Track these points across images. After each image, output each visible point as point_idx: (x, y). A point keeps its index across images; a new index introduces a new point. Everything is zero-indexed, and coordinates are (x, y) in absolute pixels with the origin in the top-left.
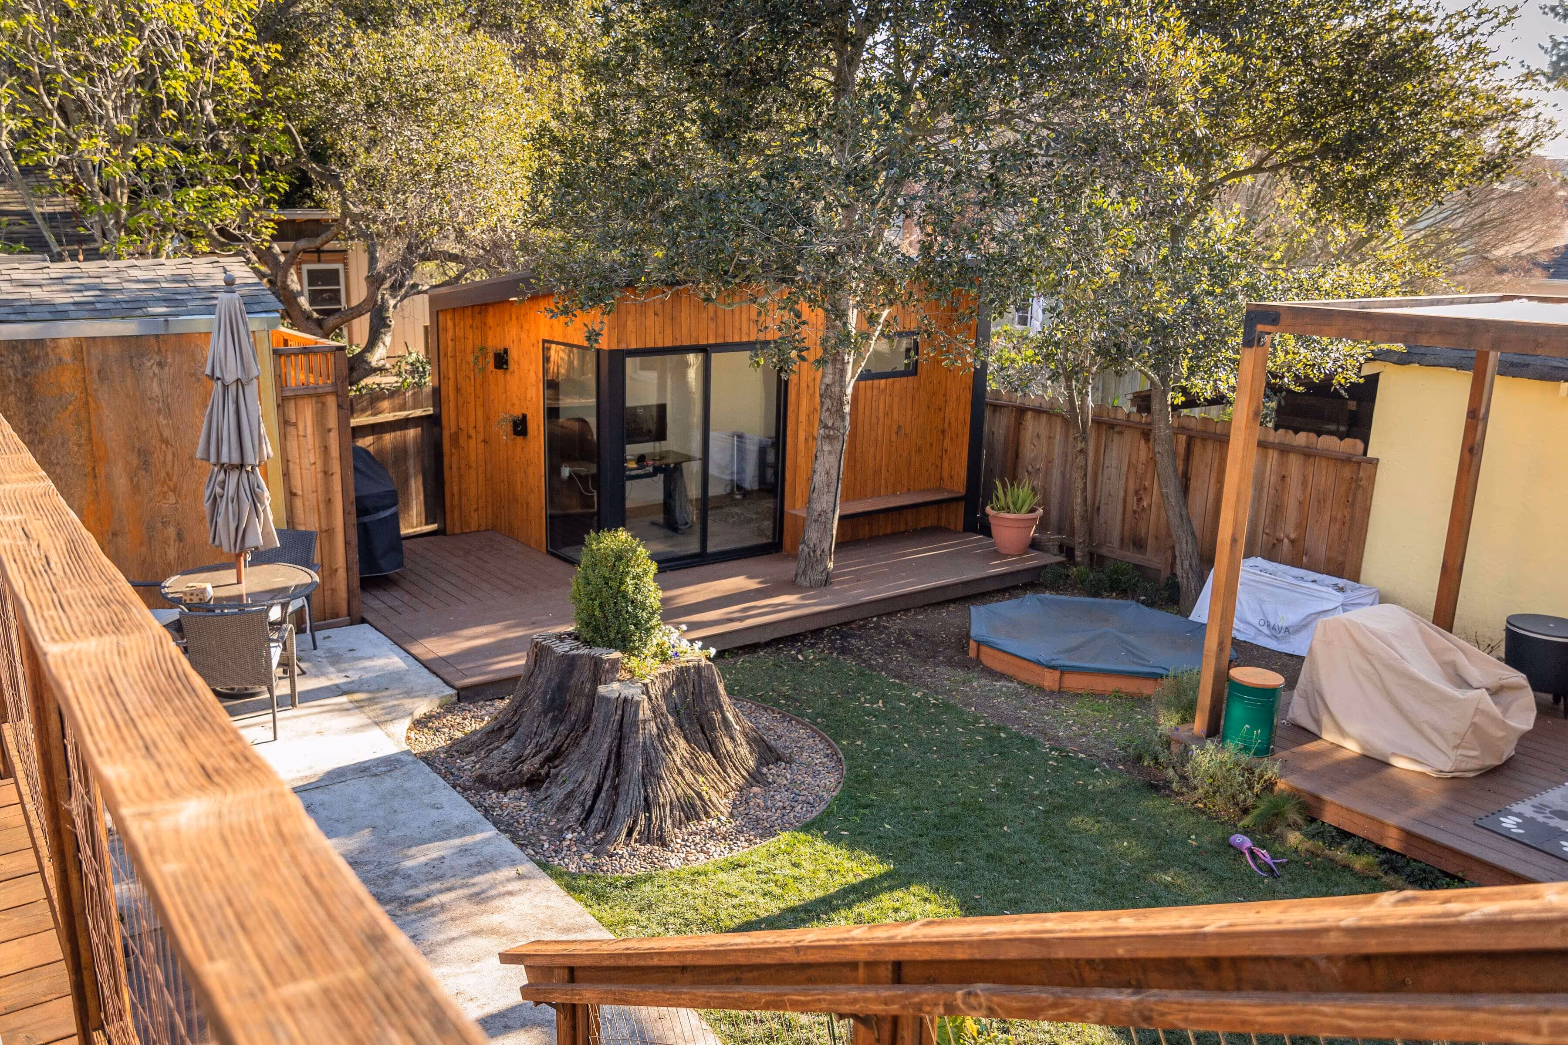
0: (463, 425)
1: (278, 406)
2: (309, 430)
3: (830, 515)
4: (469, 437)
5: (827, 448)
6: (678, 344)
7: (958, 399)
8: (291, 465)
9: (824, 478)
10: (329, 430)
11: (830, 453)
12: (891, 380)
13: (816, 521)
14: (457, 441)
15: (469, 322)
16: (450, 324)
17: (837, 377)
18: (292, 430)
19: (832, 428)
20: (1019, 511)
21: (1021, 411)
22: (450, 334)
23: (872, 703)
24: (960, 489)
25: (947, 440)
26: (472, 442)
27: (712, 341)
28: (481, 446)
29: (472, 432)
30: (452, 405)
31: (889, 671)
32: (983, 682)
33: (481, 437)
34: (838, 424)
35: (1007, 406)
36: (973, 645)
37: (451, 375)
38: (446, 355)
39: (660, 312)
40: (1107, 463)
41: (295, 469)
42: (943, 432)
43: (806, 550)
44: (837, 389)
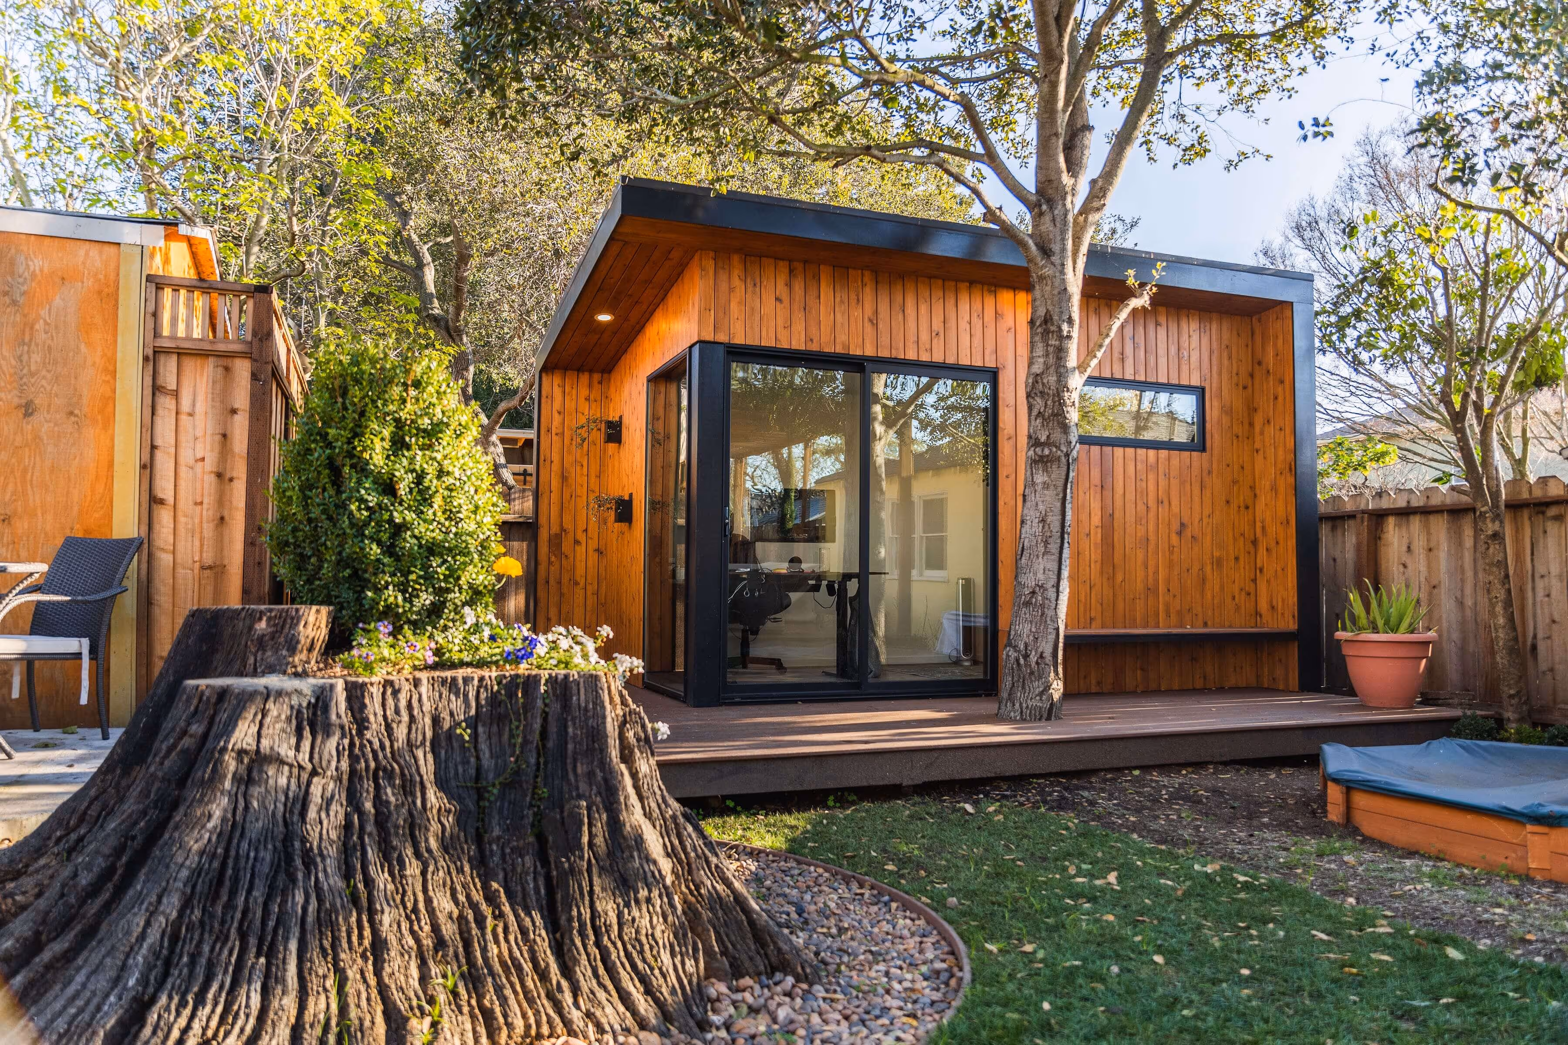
0: (568, 524)
1: (146, 359)
2: (200, 408)
3: (1051, 594)
4: (577, 542)
5: (1040, 478)
6: (814, 347)
7: (1274, 488)
8: (159, 455)
9: (1037, 528)
10: (234, 411)
11: (1046, 486)
12: (1163, 453)
13: (1027, 604)
14: (559, 545)
15: (584, 392)
16: (557, 392)
17: (1051, 360)
18: (166, 403)
19: (1048, 444)
20: (1395, 630)
21: (1379, 517)
22: (557, 405)
23: (1092, 876)
24: (1289, 623)
25: (1262, 552)
26: (581, 550)
27: (869, 352)
28: (593, 557)
29: (581, 537)
30: (555, 497)
31: (1149, 833)
32: (1368, 856)
33: (593, 545)
34: (1057, 435)
35: (1352, 516)
36: (1335, 793)
37: (556, 457)
38: (549, 430)
39: (785, 297)
40: (1541, 569)
41: (164, 464)
42: (1255, 542)
43: (1013, 654)
44: (1053, 379)
